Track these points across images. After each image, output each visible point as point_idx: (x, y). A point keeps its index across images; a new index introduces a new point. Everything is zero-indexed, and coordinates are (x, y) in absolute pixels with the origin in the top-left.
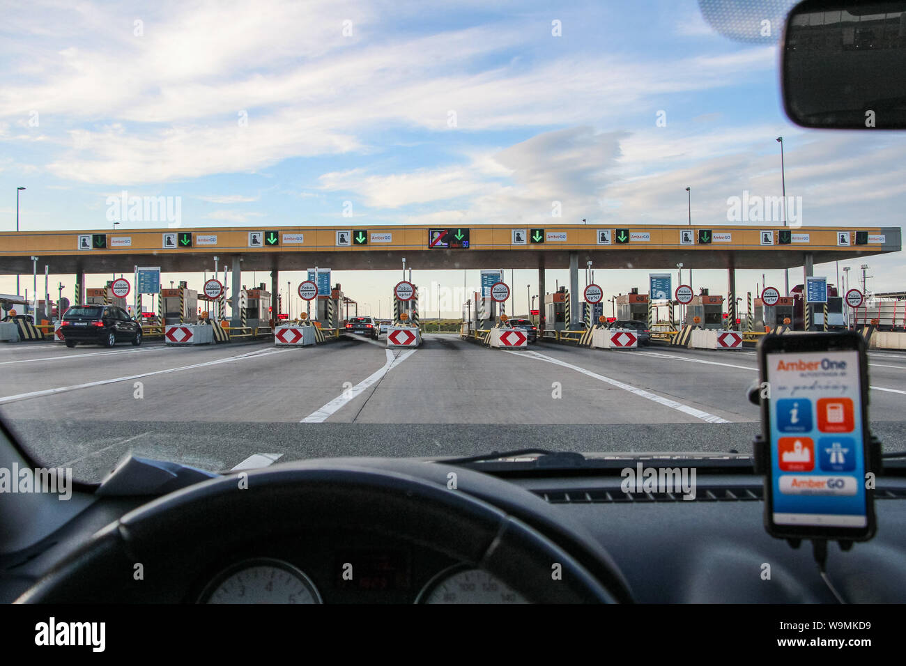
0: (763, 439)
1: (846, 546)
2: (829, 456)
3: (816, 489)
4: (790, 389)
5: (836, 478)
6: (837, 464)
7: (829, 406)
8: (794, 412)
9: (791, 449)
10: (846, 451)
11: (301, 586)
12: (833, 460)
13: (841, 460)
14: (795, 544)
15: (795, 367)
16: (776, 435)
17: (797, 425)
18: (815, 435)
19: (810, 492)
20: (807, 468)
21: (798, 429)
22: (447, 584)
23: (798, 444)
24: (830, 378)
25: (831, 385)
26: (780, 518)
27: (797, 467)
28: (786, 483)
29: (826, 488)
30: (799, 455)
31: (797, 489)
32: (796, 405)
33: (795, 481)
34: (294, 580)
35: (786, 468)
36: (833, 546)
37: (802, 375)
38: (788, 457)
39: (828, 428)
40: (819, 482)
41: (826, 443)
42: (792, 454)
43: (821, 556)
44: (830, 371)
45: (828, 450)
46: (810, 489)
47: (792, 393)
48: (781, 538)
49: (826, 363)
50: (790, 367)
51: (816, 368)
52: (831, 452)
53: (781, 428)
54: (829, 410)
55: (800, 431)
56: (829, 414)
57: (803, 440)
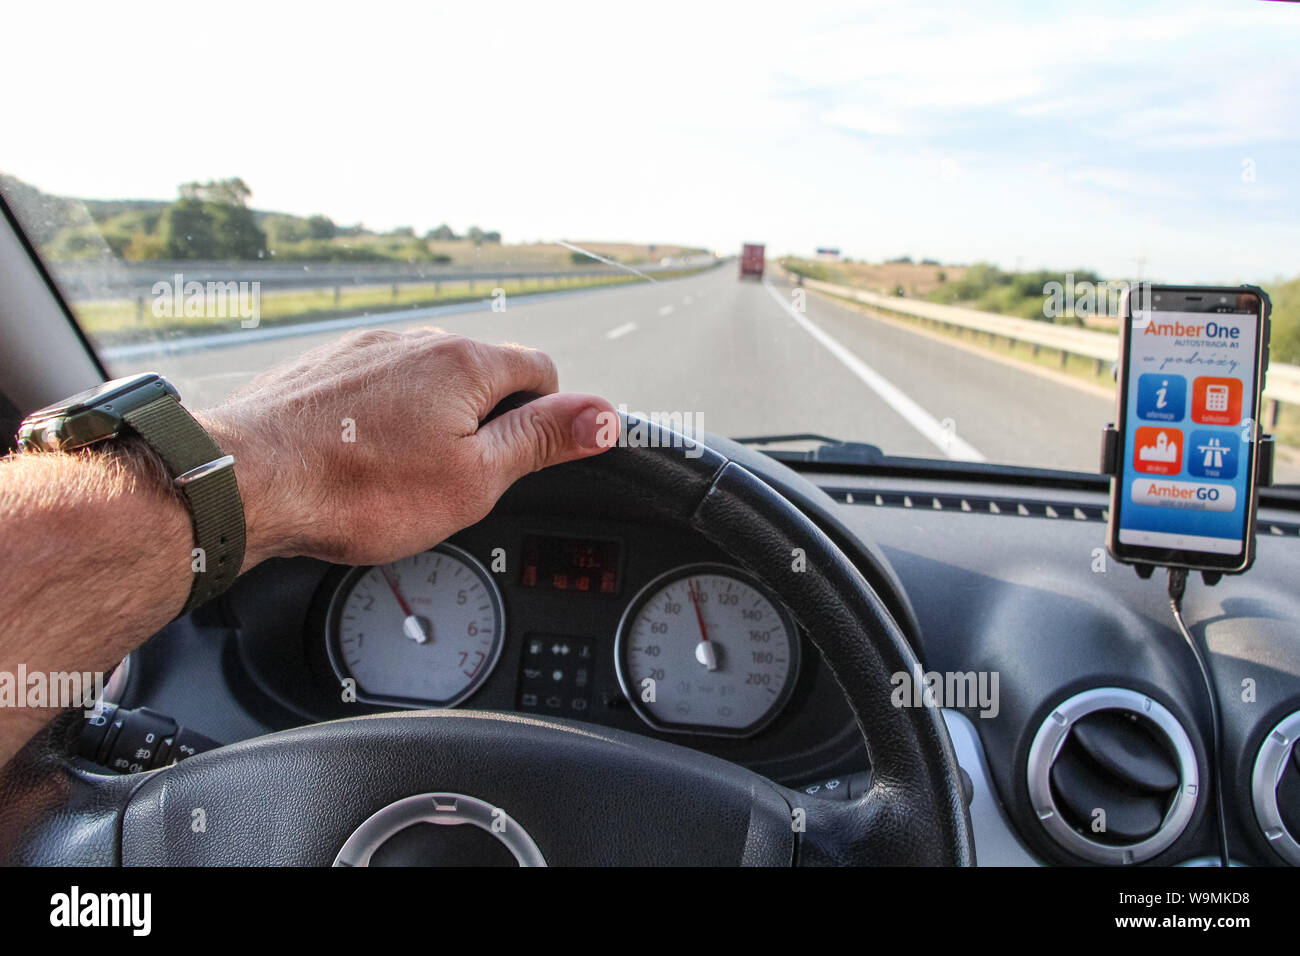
0: (1116, 428)
1: (1211, 579)
2: (1203, 456)
3: (1180, 499)
4: (1160, 361)
5: (1208, 486)
6: (1213, 467)
7: (1209, 387)
8: (1162, 393)
9: (1152, 443)
10: (1225, 450)
11: (475, 580)
12: (1207, 462)
13: (1219, 463)
14: (1145, 572)
15: (1169, 330)
16: (1134, 423)
17: (1164, 410)
18: (1187, 426)
19: (1172, 504)
20: (1171, 470)
21: (1165, 416)
22: (669, 590)
23: (1162, 437)
24: (1214, 350)
25: (1215, 359)
26: (1129, 537)
27: (1158, 469)
28: (1141, 488)
29: (1194, 499)
30: (1163, 451)
31: (1154, 498)
32: (1165, 383)
33: (1153, 486)
34: (467, 571)
35: (1142, 467)
36: (1195, 577)
37: (1178, 343)
38: (1146, 454)
39: (1204, 418)
40: (1185, 490)
41: (1200, 439)
42: (1153, 448)
43: (1177, 590)
44: (1217, 338)
45: (1202, 449)
46: (1172, 499)
47: (1162, 367)
48: (1128, 563)
49: (1212, 328)
50: (1163, 330)
51: (1198, 335)
52: (1206, 451)
53: (1142, 414)
54: (1209, 394)
55: (1167, 420)
56: (1208, 399)
57: (1169, 432)
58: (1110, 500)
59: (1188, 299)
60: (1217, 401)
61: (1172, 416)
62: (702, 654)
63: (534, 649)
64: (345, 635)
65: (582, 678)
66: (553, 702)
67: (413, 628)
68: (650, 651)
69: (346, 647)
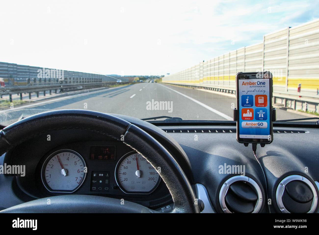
0: (237, 109)
1: (263, 145)
3: (254, 126)
4: (246, 92)
5: (260, 122)
6: (261, 117)
7: (259, 97)
8: (247, 99)
9: (246, 112)
10: (264, 113)
12: (260, 116)
13: (262, 116)
14: (246, 145)
15: (248, 84)
16: (241, 108)
17: (248, 104)
19: (252, 127)
20: (251, 119)
22: (128, 158)
23: (248, 111)
24: (259, 88)
25: (260, 90)
26: (242, 136)
27: (248, 119)
28: (244, 124)
29: (257, 126)
30: (249, 114)
31: (247, 126)
32: (248, 97)
33: (247, 123)
35: (244, 119)
36: (259, 145)
37: (250, 87)
38: (245, 115)
39: (258, 105)
40: (254, 124)
41: (258, 110)
43: (254, 149)
44: (260, 85)
45: (258, 113)
46: (252, 126)
48: (242, 143)
49: (258, 83)
50: (246, 84)
51: (255, 85)
52: (259, 113)
53: (243, 105)
54: (259, 99)
55: (249, 106)
56: (259, 100)
57: (250, 109)
58: (236, 127)
59: (252, 76)
60: (261, 101)
61: (250, 105)
62: (137, 173)
63: (95, 175)
64: (46, 175)
65: (107, 181)
66: (100, 188)
67: (63, 172)
68: (124, 174)
69: (47, 178)
